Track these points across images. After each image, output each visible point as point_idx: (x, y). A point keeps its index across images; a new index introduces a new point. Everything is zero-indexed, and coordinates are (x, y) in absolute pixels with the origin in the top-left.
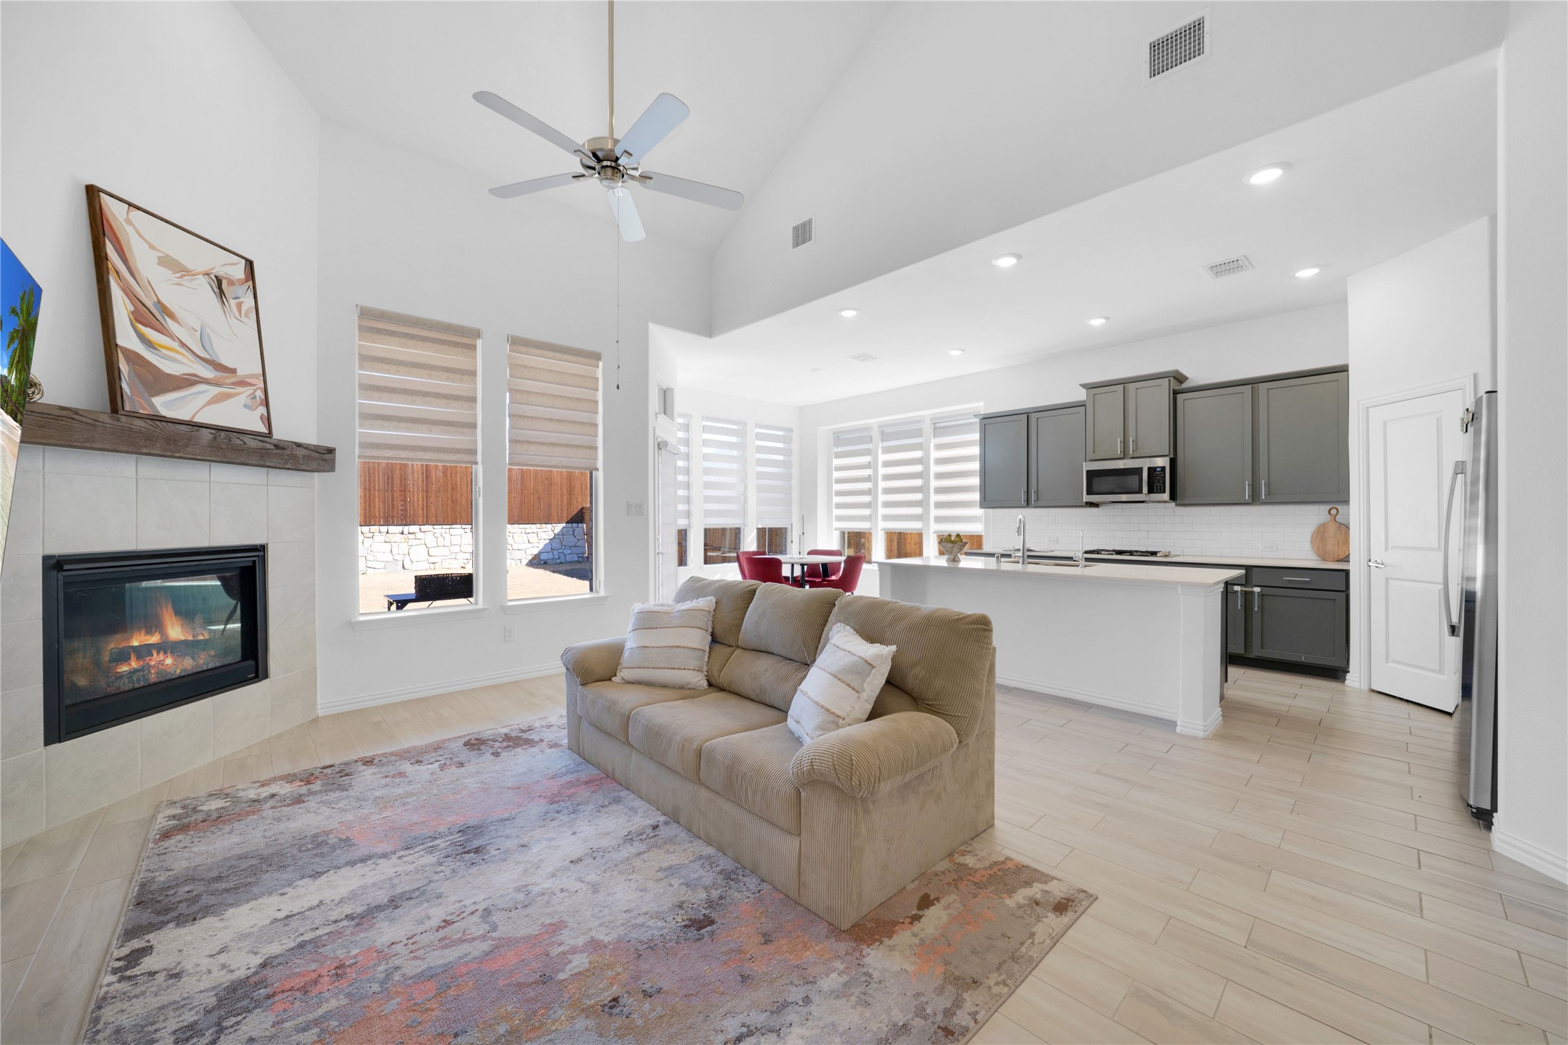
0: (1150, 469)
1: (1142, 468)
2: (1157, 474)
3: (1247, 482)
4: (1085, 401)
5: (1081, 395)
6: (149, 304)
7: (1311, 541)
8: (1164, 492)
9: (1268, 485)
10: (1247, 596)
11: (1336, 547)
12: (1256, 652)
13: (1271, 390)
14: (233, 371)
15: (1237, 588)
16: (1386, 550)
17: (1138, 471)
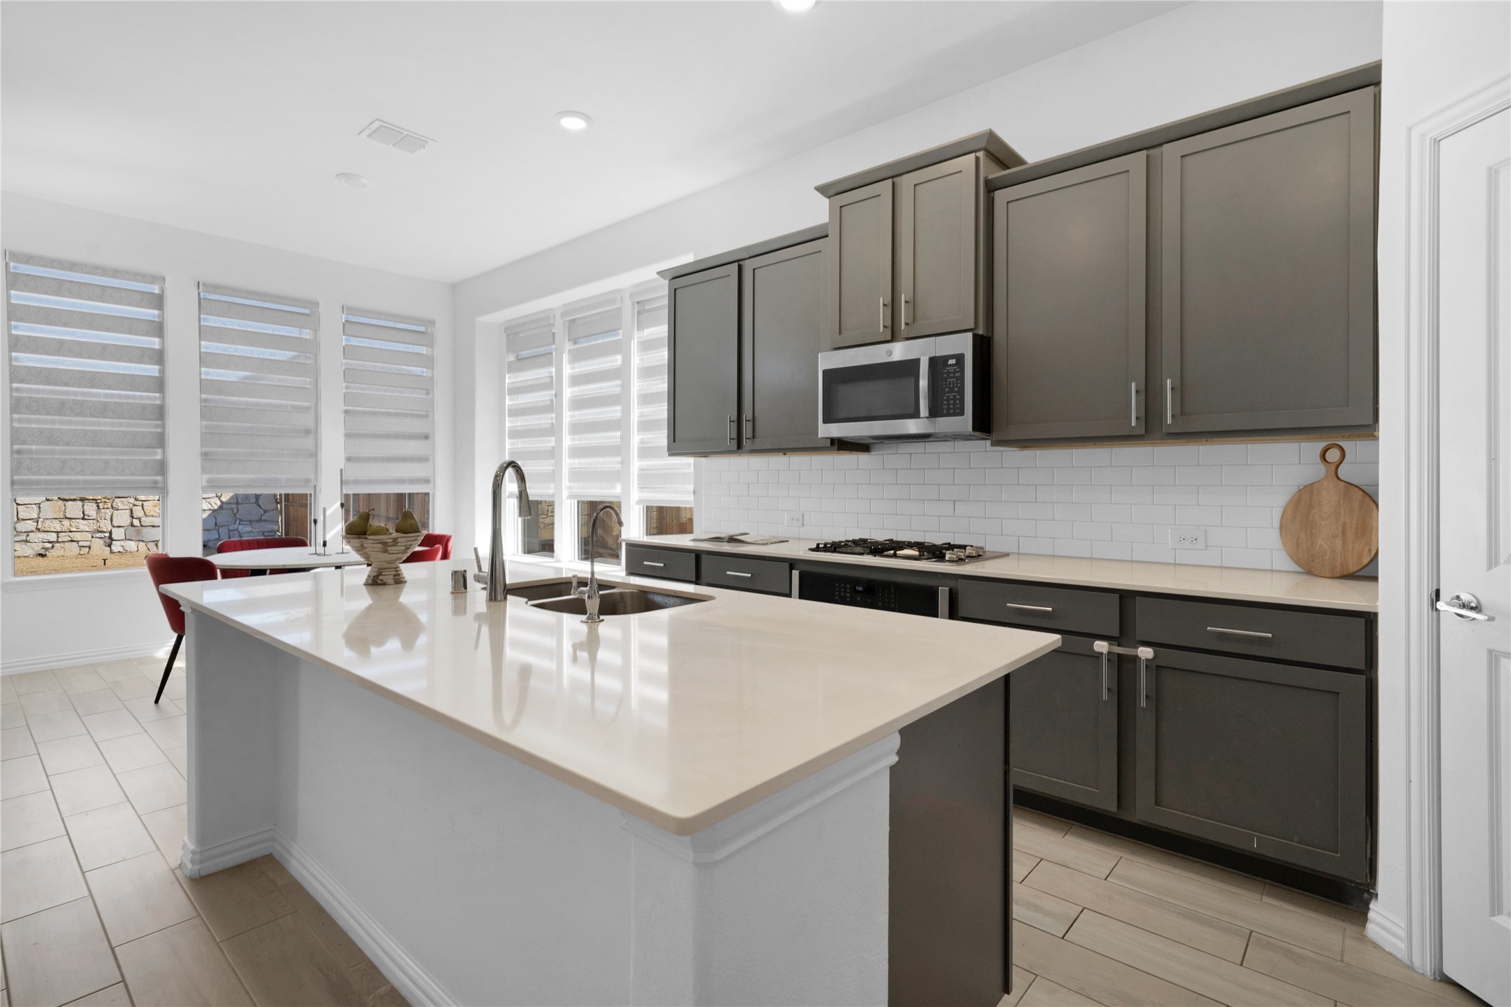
0: (933, 361)
1: (918, 360)
2: (949, 373)
3: (1133, 385)
4: (825, 226)
5: (818, 212)
7: (1281, 527)
8: (962, 413)
9: (1181, 390)
10: (1124, 665)
11: (1339, 543)
12: (1143, 811)
13: (1186, 158)
15: (1101, 646)
16: (1490, 567)
17: (908, 368)
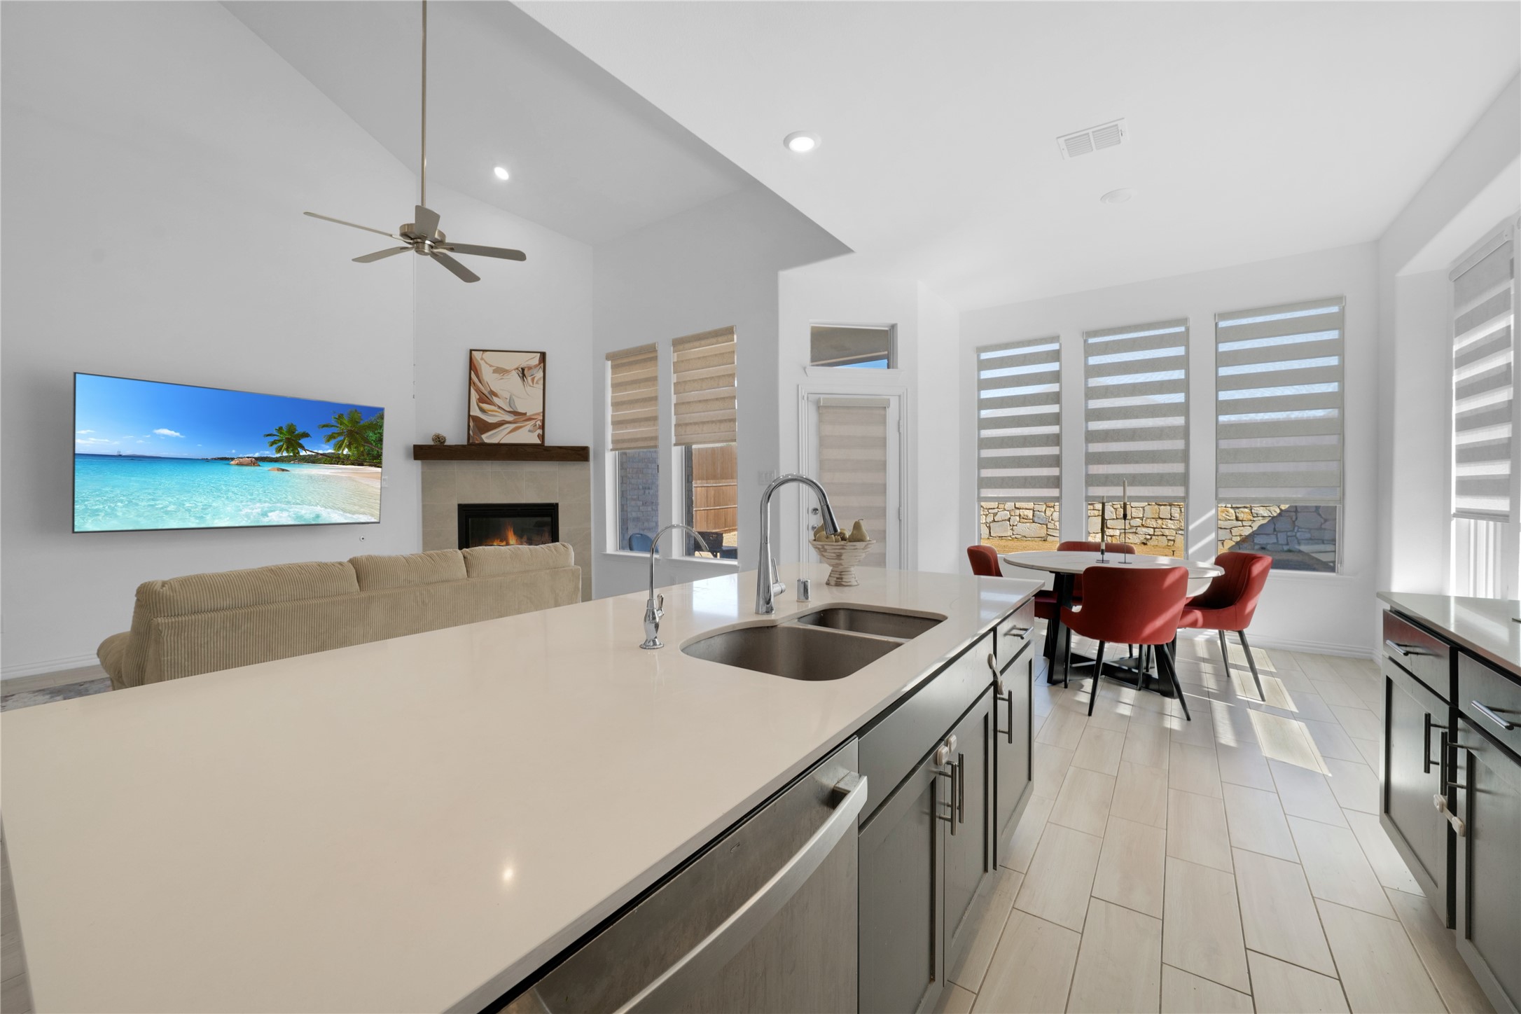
6: (486, 393)
14: (525, 414)
